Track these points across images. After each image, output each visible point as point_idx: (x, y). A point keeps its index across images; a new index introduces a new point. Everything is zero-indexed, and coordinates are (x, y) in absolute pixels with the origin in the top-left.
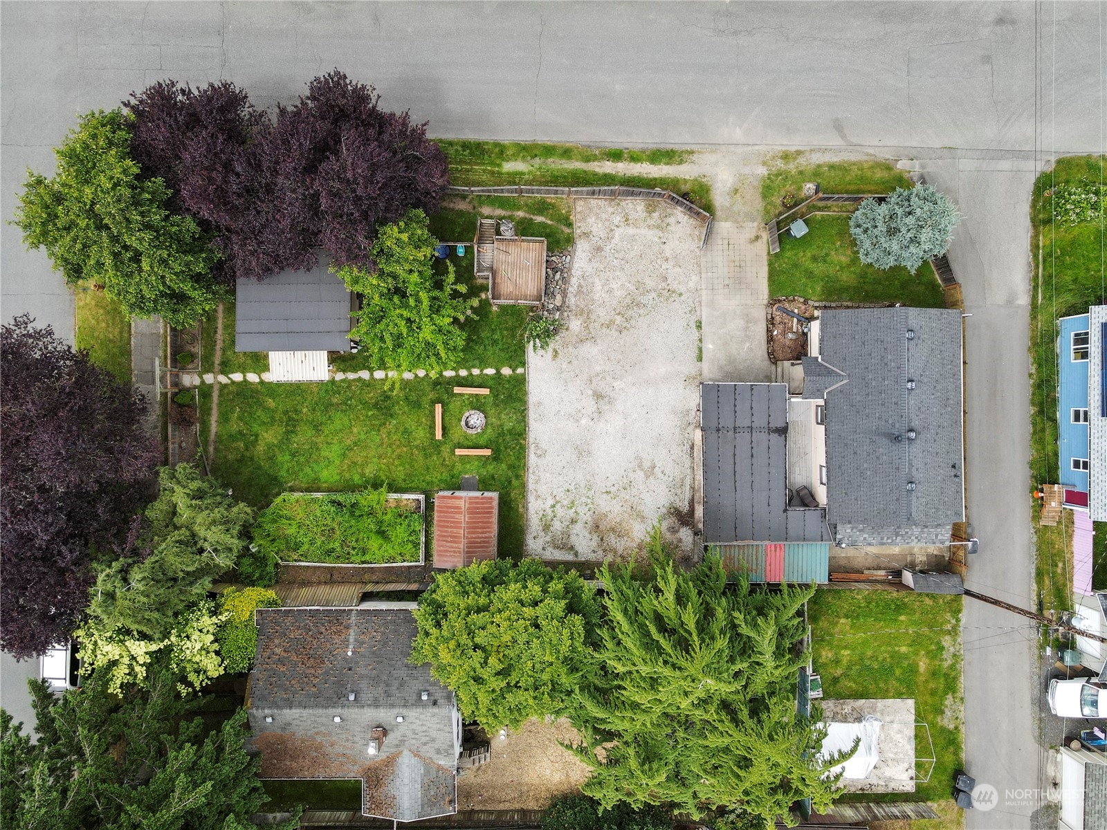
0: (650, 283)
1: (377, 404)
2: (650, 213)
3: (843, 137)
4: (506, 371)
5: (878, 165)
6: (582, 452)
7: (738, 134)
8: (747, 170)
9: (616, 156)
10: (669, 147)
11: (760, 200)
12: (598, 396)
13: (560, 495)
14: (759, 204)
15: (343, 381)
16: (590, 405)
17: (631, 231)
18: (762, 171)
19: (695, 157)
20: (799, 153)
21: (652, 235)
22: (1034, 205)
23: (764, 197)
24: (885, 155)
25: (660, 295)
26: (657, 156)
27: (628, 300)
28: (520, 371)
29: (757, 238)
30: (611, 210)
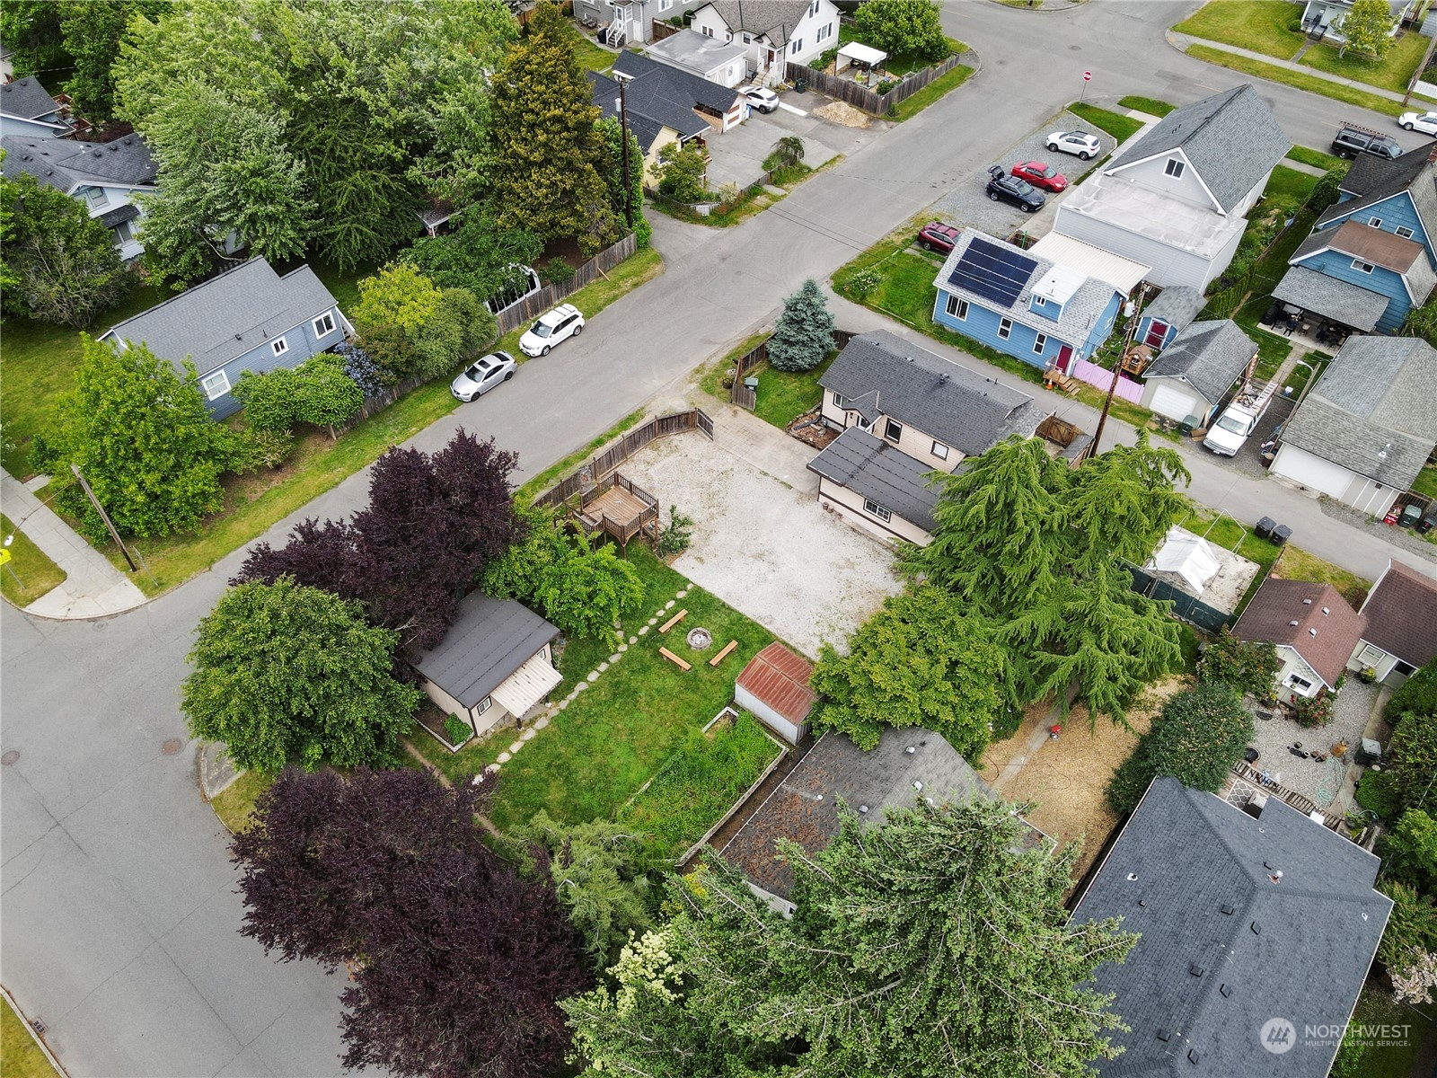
0: (707, 479)
1: (615, 695)
2: (657, 449)
3: (715, 343)
4: (681, 595)
5: (750, 341)
6: (795, 594)
7: (658, 383)
8: (685, 392)
9: (600, 442)
10: (626, 416)
11: (711, 397)
12: (759, 556)
13: (817, 630)
14: (714, 399)
15: (569, 705)
16: (762, 566)
17: (658, 466)
18: (694, 386)
19: (647, 409)
20: (702, 365)
21: (673, 458)
22: (848, 298)
23: (712, 394)
24: (748, 334)
25: (721, 480)
26: (624, 424)
27: (705, 496)
28: (689, 587)
29: (735, 412)
30: (632, 466)
